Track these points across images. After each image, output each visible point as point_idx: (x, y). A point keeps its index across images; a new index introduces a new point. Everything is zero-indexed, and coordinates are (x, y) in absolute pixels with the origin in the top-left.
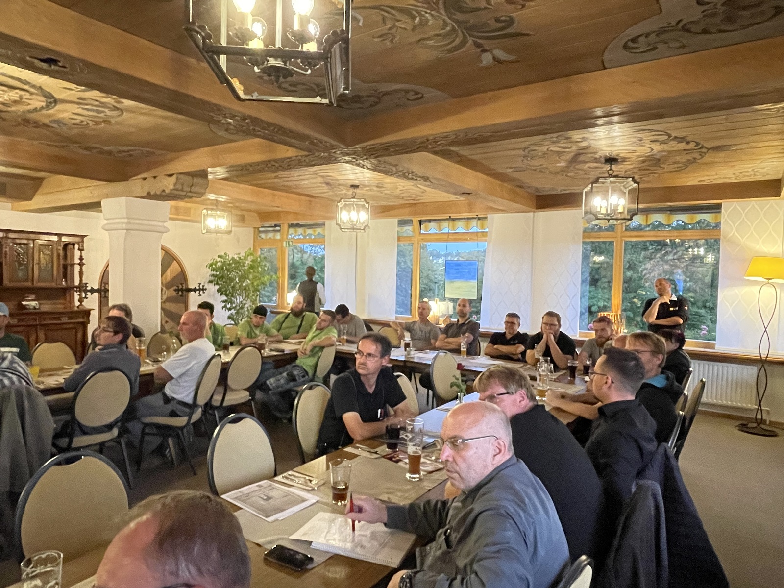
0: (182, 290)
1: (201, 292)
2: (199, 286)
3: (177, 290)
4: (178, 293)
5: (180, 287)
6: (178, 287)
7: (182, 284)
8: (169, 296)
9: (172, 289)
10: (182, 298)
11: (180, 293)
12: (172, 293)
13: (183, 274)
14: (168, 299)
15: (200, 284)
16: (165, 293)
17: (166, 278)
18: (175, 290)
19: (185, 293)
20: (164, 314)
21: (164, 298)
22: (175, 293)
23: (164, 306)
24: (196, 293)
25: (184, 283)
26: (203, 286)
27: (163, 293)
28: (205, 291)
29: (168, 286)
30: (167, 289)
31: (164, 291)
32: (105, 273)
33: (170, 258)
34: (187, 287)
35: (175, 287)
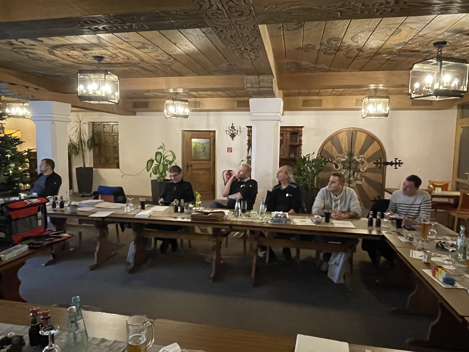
0: (380, 163)
1: (398, 166)
2: (395, 161)
3: (377, 163)
4: (377, 166)
5: (379, 161)
6: (377, 161)
7: (381, 159)
8: (370, 167)
9: (372, 162)
10: (379, 169)
11: (379, 165)
12: (372, 165)
13: (382, 151)
14: (368, 170)
15: (396, 159)
16: (366, 165)
17: (367, 154)
18: (374, 163)
19: (382, 165)
20: (365, 180)
21: (365, 169)
22: (374, 166)
23: (364, 174)
24: (392, 166)
25: (383, 158)
26: (400, 161)
27: (365, 165)
28: (401, 165)
29: (369, 160)
30: (368, 162)
31: (365, 163)
32: (322, 150)
33: (371, 139)
34: (385, 161)
35: (375, 161)
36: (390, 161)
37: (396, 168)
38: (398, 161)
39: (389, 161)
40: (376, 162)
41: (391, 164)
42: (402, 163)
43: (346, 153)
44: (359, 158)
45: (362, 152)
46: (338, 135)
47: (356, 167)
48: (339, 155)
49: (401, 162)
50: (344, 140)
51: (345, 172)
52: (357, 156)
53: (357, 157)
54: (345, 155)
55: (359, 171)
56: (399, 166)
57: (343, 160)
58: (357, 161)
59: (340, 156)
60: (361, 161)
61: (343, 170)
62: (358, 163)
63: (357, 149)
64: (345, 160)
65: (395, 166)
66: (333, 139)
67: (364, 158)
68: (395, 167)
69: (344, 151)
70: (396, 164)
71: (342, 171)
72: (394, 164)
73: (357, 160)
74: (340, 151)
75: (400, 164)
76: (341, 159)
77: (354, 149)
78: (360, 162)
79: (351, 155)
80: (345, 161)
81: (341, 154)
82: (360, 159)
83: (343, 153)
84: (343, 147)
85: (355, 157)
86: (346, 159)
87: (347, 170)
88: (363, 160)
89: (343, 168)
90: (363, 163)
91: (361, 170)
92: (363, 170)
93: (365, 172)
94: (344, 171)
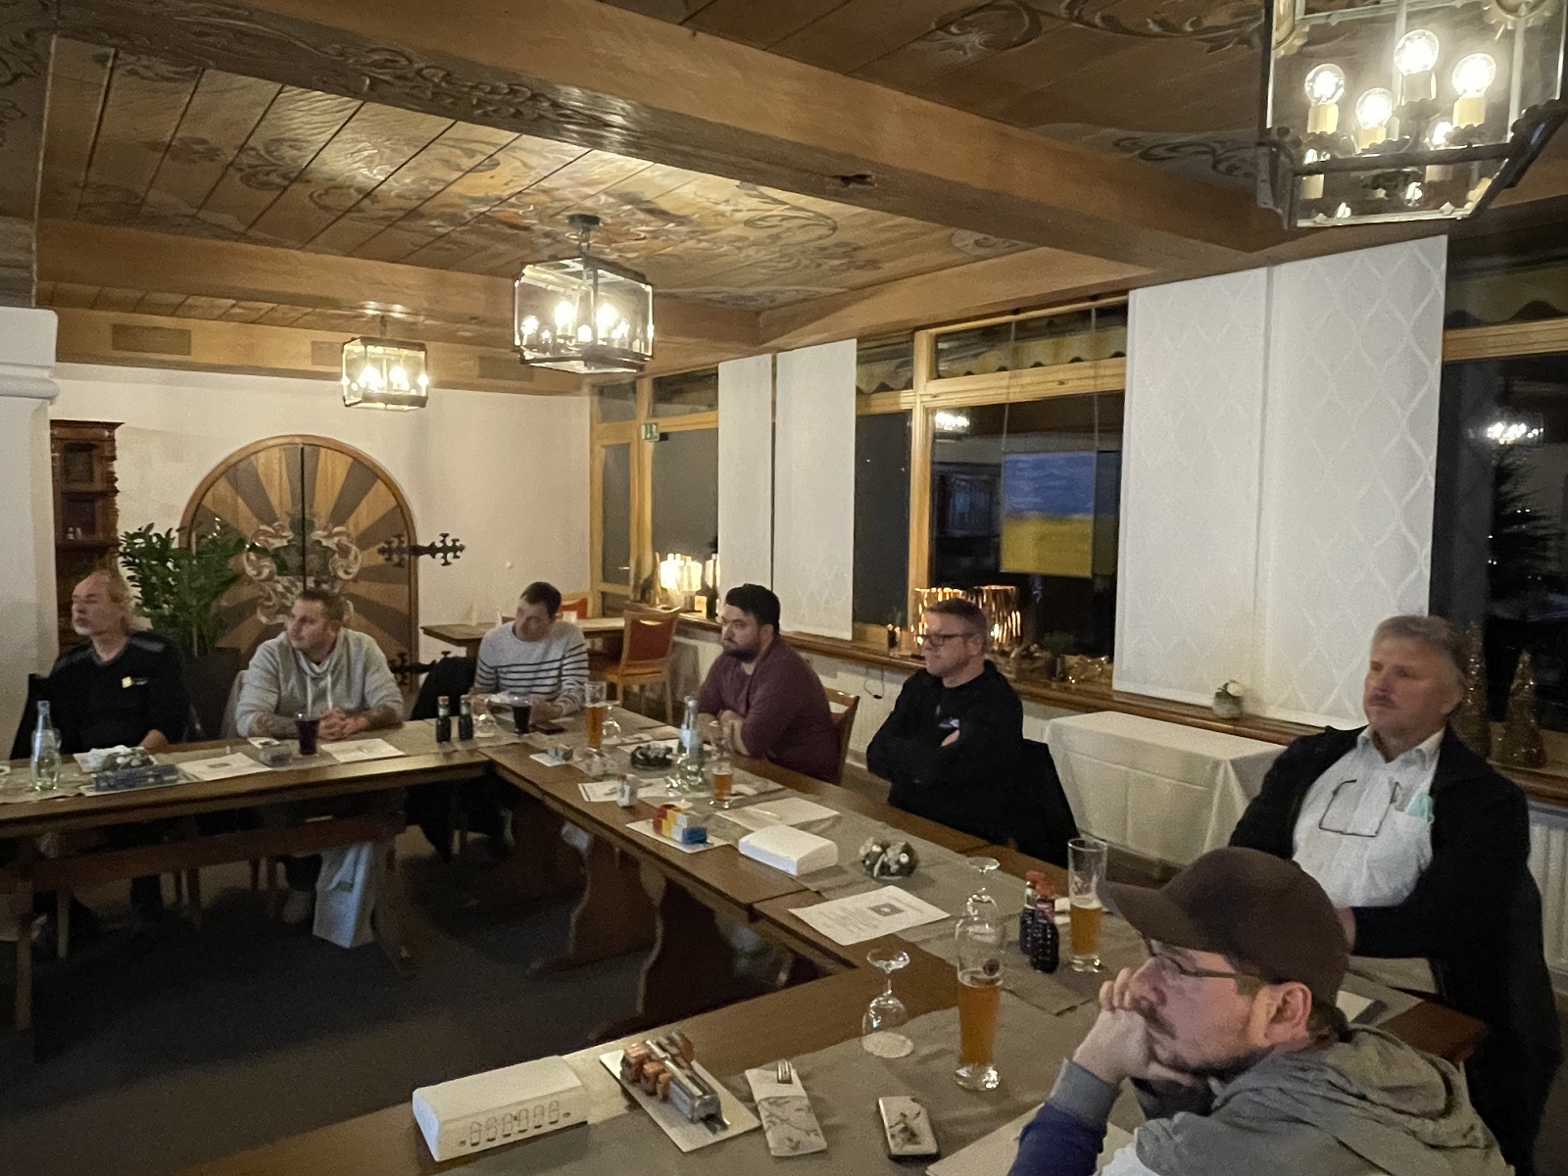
0: (400, 550)
1: (450, 555)
2: (443, 540)
3: (388, 551)
4: (389, 559)
5: (395, 543)
6: (389, 543)
7: (399, 536)
8: (366, 564)
9: (374, 549)
10: (399, 569)
11: (396, 558)
12: (373, 557)
13: (400, 515)
14: (366, 574)
15: (445, 536)
16: (356, 558)
17: (356, 525)
18: (382, 551)
19: (406, 557)
20: (356, 609)
21: (355, 570)
22: (381, 559)
23: (352, 589)
24: (434, 557)
25: (405, 533)
26: (454, 541)
27: (351, 557)
28: (458, 553)
29: (364, 541)
30: (362, 547)
31: (353, 553)
32: (197, 514)
33: (365, 473)
34: (412, 544)
35: (383, 545)
36: (427, 544)
37: (446, 563)
38: (449, 543)
39: (423, 541)
40: (386, 546)
41: (432, 550)
42: (462, 548)
43: (286, 521)
44: (330, 536)
45: (341, 514)
46: (253, 457)
47: (326, 567)
48: (263, 527)
49: (457, 544)
50: (276, 476)
51: (287, 584)
52: (325, 529)
53: (326, 533)
54: (282, 527)
55: (336, 577)
56: (456, 557)
57: (277, 543)
58: (328, 548)
59: (265, 533)
60: (337, 545)
61: (280, 578)
62: (329, 553)
63: (323, 502)
64: (285, 543)
65: (445, 557)
66: (236, 472)
67: (348, 536)
68: (443, 561)
69: (278, 512)
70: (445, 550)
71: (278, 582)
72: (439, 550)
73: (325, 543)
74: (266, 514)
75: (456, 549)
76: (271, 540)
77: (311, 507)
78: (335, 548)
79: (302, 525)
80: (284, 547)
81: (269, 526)
82: (336, 539)
83: (276, 520)
84: (274, 499)
85: (318, 534)
86: (289, 541)
87: (291, 578)
88: (344, 540)
89: (280, 574)
90: (344, 552)
91: (341, 573)
92: (347, 573)
93: (355, 580)
94: (285, 580)
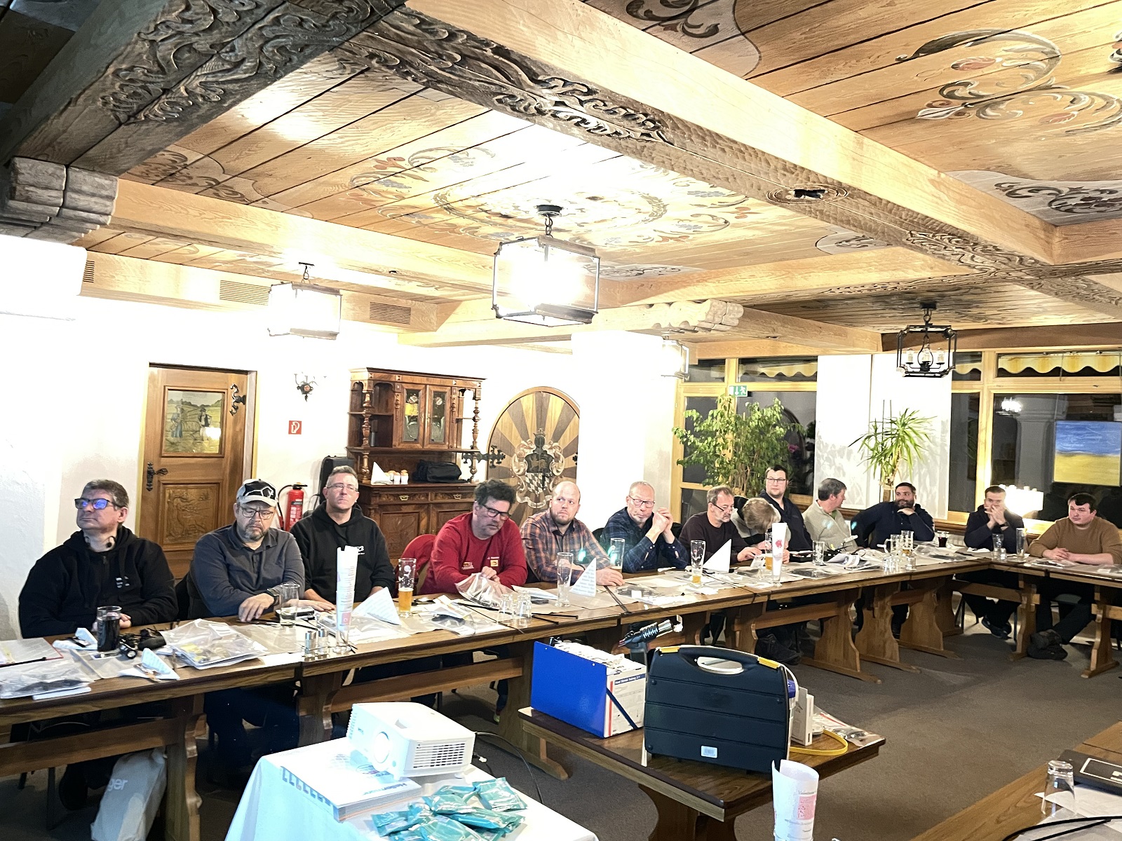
8: (567, 467)
9: (571, 458)
12: (571, 462)
14: (565, 472)
16: (563, 462)
17: (564, 441)
21: (561, 470)
22: (574, 463)
27: (560, 462)
29: (566, 452)
30: (565, 457)
31: (561, 459)
32: (494, 432)
33: (570, 410)
43: (532, 438)
44: (551, 448)
45: (557, 435)
46: (520, 400)
47: (548, 467)
50: (530, 412)
51: (531, 478)
52: (550, 443)
53: (550, 446)
54: (531, 443)
57: (528, 452)
58: (549, 455)
59: (523, 446)
60: (555, 454)
61: (528, 474)
62: (550, 459)
63: (549, 429)
64: (531, 452)
66: (514, 407)
67: (559, 448)
69: (529, 434)
73: (549, 452)
74: (524, 434)
76: (525, 450)
77: (544, 429)
78: (553, 456)
79: (540, 442)
80: (531, 455)
81: (526, 441)
82: (554, 451)
83: (528, 437)
84: (529, 424)
85: (546, 447)
86: (534, 451)
87: (533, 474)
88: (558, 451)
89: (528, 471)
90: (557, 458)
91: (555, 472)
92: (558, 471)
